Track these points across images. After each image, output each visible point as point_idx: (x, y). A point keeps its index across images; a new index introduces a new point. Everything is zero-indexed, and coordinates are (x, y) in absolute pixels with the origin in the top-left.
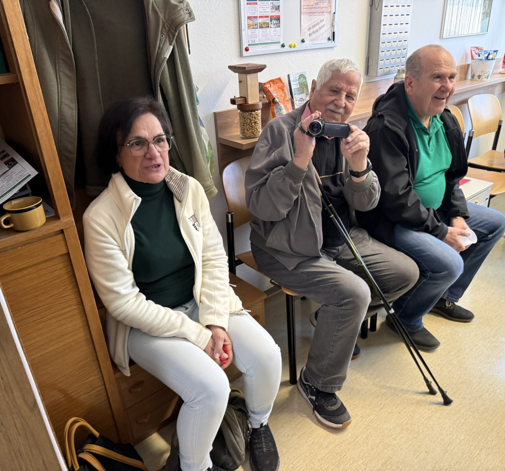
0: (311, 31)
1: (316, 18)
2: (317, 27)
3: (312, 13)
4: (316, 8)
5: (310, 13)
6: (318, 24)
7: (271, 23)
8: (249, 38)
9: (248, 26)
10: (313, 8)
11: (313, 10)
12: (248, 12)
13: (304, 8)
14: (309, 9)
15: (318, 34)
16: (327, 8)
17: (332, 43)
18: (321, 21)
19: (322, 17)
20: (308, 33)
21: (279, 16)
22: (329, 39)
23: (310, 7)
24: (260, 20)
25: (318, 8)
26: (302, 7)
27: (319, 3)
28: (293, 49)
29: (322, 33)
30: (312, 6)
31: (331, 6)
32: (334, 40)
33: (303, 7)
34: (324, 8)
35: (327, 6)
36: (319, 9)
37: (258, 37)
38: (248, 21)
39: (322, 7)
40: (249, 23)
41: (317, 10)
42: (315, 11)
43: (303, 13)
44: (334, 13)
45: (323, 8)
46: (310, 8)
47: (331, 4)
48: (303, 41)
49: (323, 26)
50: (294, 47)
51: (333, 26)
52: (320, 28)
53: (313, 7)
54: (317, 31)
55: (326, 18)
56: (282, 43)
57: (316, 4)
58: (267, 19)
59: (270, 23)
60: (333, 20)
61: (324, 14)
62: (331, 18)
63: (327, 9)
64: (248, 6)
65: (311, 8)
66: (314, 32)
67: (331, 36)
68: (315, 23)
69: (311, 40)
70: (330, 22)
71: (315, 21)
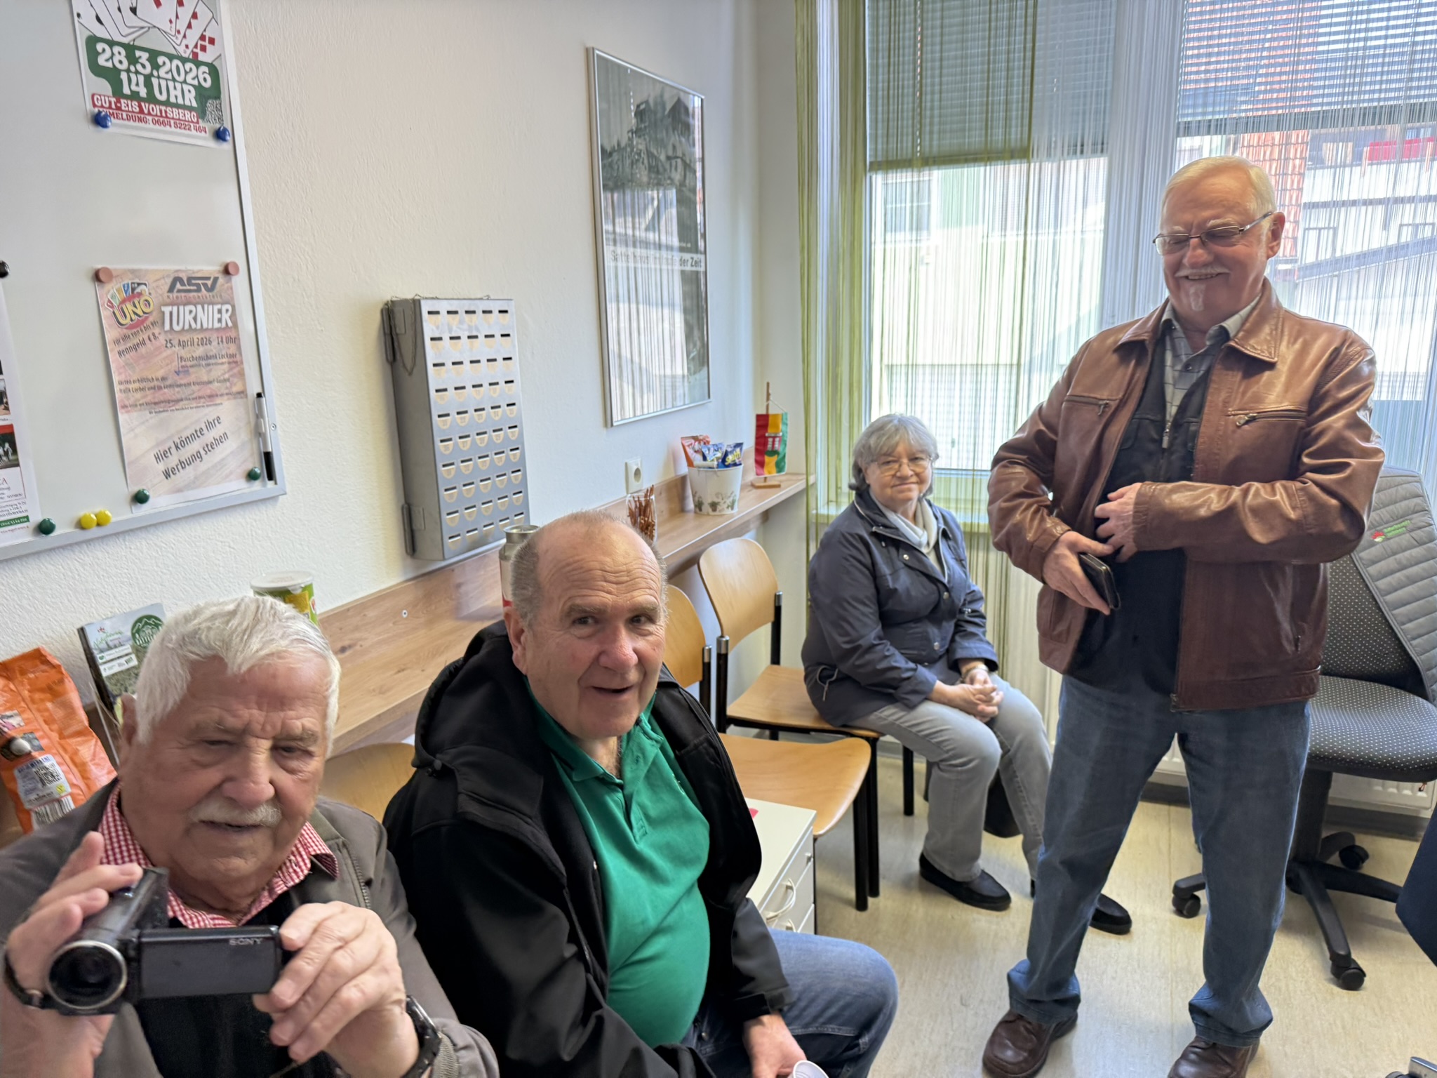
0: (173, 461)
1: (185, 419)
2: (195, 446)
3: (169, 401)
4: (180, 386)
5: (155, 403)
6: (199, 433)
10: (171, 386)
11: (168, 393)
13: (127, 391)
14: (148, 392)
15: (202, 466)
16: (225, 380)
17: (264, 485)
18: (210, 425)
19: (209, 413)
20: (161, 467)
21: (11, 426)
22: (252, 476)
23: (156, 383)
25: (189, 384)
26: (117, 388)
27: (191, 370)
28: (94, 532)
29: (223, 459)
30: (163, 379)
31: (242, 374)
32: (271, 476)
33: (122, 387)
34: (216, 384)
35: (227, 376)
36: (195, 388)
39: (205, 379)
41: (186, 392)
42: (179, 396)
43: (124, 407)
44: (259, 395)
45: (210, 382)
46: (153, 388)
47: (243, 369)
48: (140, 498)
49: (220, 440)
50: (98, 525)
51: (259, 434)
52: (209, 448)
53: (168, 382)
54: (197, 456)
55: (229, 414)
56: (36, 518)
57: (177, 373)
60: (259, 415)
61: (218, 401)
62: (247, 413)
63: (228, 384)
65: (160, 388)
66: (183, 464)
67: (257, 465)
68: (188, 433)
69: (180, 490)
70: (249, 423)
71: (186, 428)
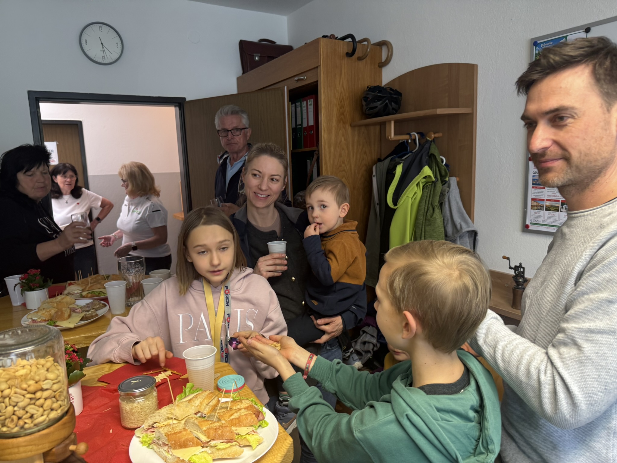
7: (563, 208)
8: (532, 217)
9: (531, 207)
12: (533, 195)
24: (548, 203)
37: (542, 218)
38: (532, 202)
40: (532, 204)
58: (557, 203)
59: (560, 207)
64: (533, 189)
